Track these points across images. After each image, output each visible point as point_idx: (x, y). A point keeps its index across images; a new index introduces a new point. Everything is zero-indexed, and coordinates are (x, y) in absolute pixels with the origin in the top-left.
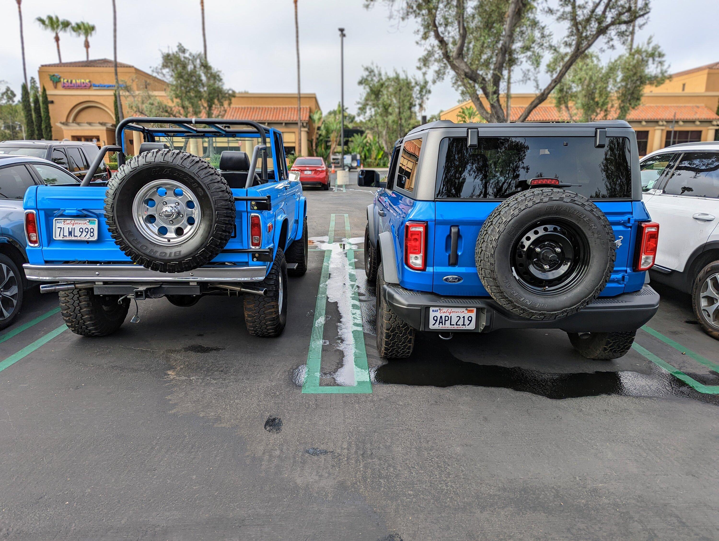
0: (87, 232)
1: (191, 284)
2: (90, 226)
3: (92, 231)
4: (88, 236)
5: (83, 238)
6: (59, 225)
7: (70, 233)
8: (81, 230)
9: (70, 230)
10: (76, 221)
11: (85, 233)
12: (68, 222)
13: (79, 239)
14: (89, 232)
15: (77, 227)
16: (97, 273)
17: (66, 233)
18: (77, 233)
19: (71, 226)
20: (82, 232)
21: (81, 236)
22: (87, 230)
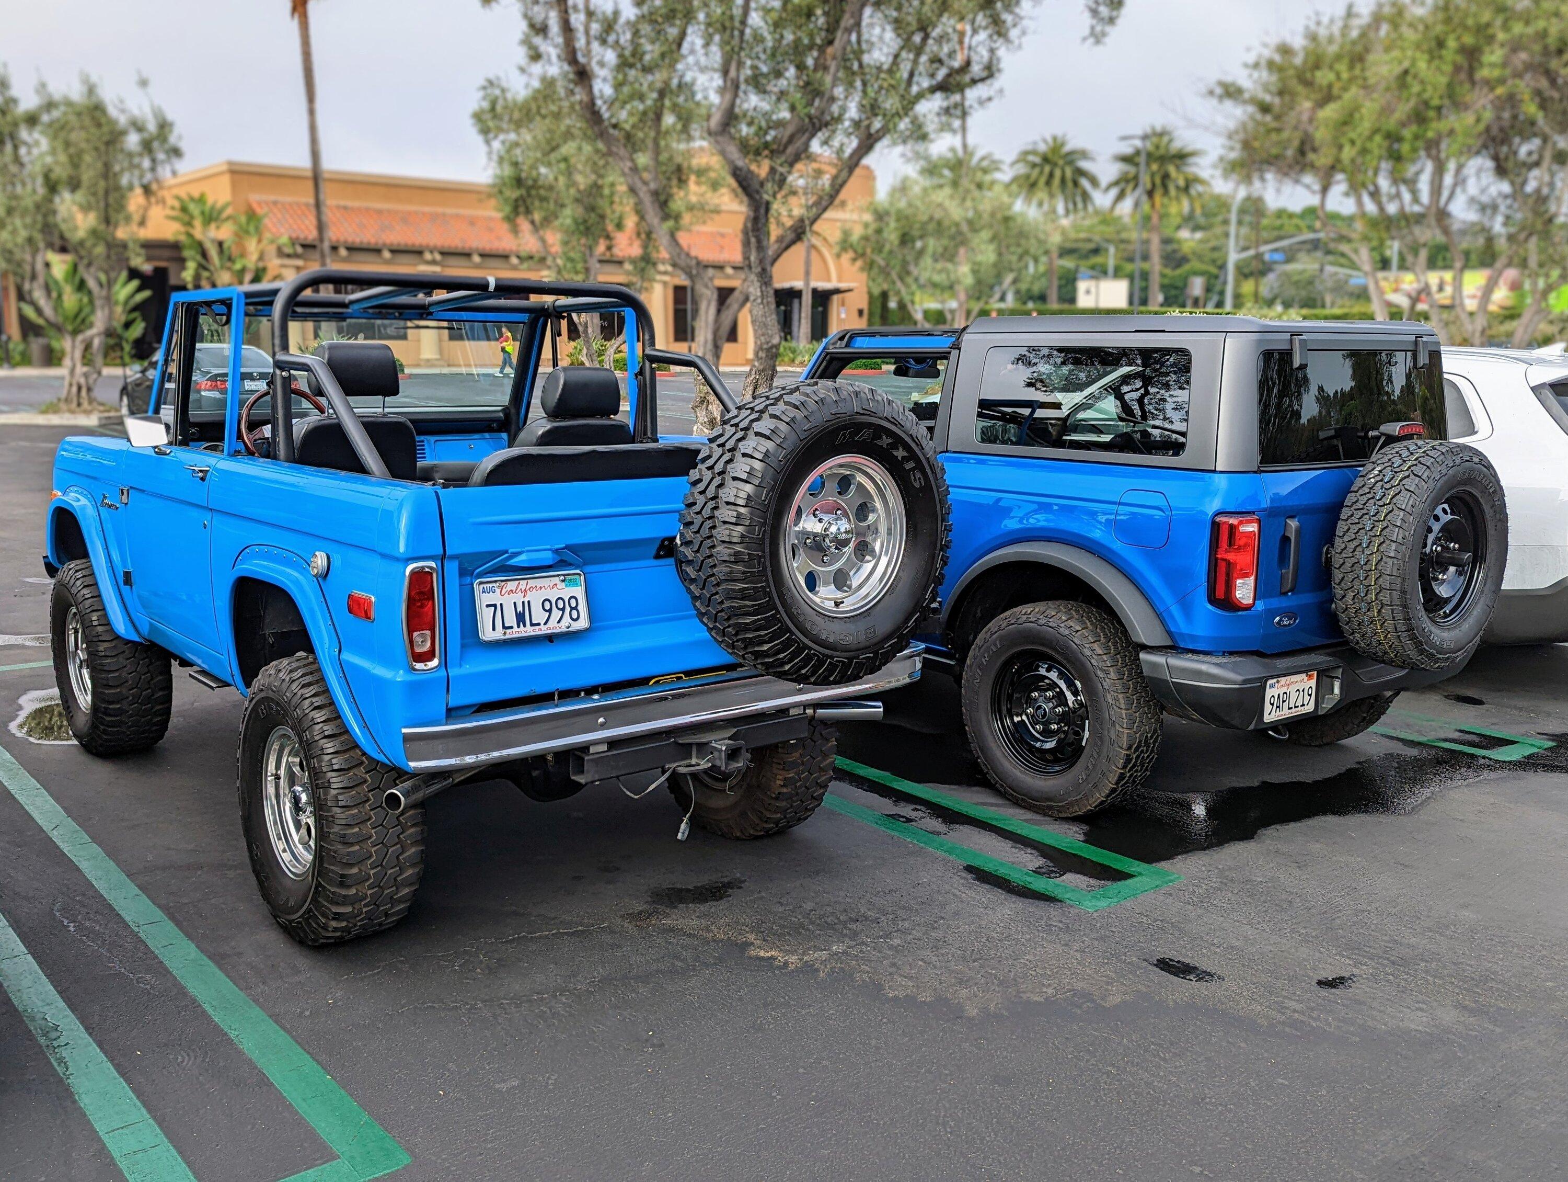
0: (563, 609)
1: (793, 712)
2: (566, 592)
3: (573, 604)
4: (566, 620)
5: (554, 627)
6: (487, 599)
7: (520, 618)
8: (547, 606)
9: (520, 609)
10: (532, 583)
11: (556, 614)
12: (512, 585)
13: (544, 630)
14: (568, 609)
15: (536, 599)
16: (601, 720)
17: (511, 620)
18: (539, 615)
19: (519, 598)
20: (550, 611)
21: (550, 624)
22: (561, 605)
